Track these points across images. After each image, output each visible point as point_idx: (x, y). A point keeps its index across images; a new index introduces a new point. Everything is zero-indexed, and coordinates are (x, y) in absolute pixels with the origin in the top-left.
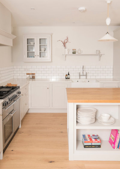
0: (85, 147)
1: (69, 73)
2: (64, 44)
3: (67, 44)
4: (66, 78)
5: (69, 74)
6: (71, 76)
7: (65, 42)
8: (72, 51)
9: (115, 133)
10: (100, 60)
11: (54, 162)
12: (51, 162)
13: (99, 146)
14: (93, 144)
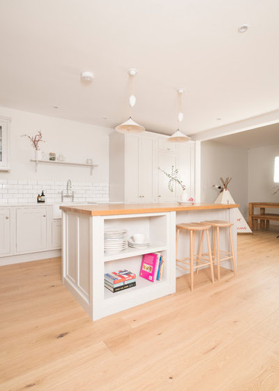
0: (115, 290)
1: (43, 193)
2: (35, 143)
3: (39, 144)
4: (39, 202)
5: (43, 195)
6: (47, 198)
7: (37, 139)
8: (49, 157)
9: (152, 260)
10: (91, 174)
11: (67, 333)
12: (61, 336)
13: (134, 284)
14: (126, 283)
